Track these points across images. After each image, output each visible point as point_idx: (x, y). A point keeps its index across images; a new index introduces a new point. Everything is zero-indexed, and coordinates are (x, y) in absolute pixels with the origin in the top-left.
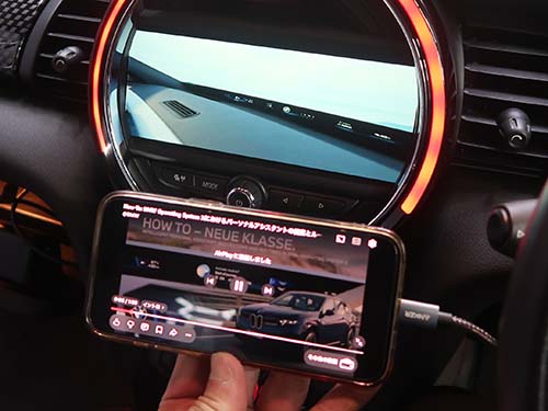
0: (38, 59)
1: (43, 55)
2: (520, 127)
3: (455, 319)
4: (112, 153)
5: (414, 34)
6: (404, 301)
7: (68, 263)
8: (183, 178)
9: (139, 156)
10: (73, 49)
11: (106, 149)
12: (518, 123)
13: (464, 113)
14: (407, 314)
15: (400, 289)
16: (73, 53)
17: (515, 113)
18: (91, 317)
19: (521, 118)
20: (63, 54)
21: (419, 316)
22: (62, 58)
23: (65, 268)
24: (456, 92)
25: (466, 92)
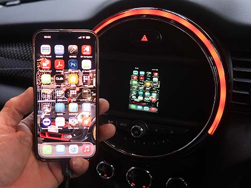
5: (210, 55)
8: (112, 122)
13: (234, 89)
24: (230, 80)
25: (234, 80)
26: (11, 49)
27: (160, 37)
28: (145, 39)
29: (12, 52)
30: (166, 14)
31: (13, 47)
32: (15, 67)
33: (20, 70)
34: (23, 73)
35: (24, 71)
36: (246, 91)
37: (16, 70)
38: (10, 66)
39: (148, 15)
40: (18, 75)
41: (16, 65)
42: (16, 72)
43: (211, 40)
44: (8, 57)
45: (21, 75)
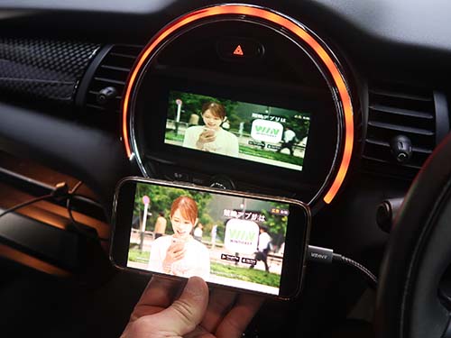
0: (88, 94)
1: (91, 92)
2: (404, 148)
3: (343, 258)
4: (135, 158)
5: (334, 85)
6: (310, 246)
7: (102, 239)
8: (180, 176)
9: (151, 161)
10: (111, 89)
11: (131, 156)
12: (403, 145)
13: (368, 138)
14: (313, 255)
15: (307, 239)
16: (110, 91)
17: (402, 139)
18: (113, 256)
19: (406, 142)
20: (105, 92)
21: (320, 256)
22: (103, 95)
23: (102, 242)
24: (362, 124)
25: (370, 123)
26: (21, 48)
27: (261, 50)
28: (239, 51)
29: (28, 54)
30: (273, 17)
31: (24, 46)
32: (26, 77)
33: (34, 83)
34: (39, 88)
35: (40, 84)
36: (385, 141)
37: (28, 82)
38: (18, 75)
39: (248, 17)
40: (29, 90)
41: (27, 74)
42: (27, 85)
43: (337, 63)
44: (15, 59)
45: (35, 91)
